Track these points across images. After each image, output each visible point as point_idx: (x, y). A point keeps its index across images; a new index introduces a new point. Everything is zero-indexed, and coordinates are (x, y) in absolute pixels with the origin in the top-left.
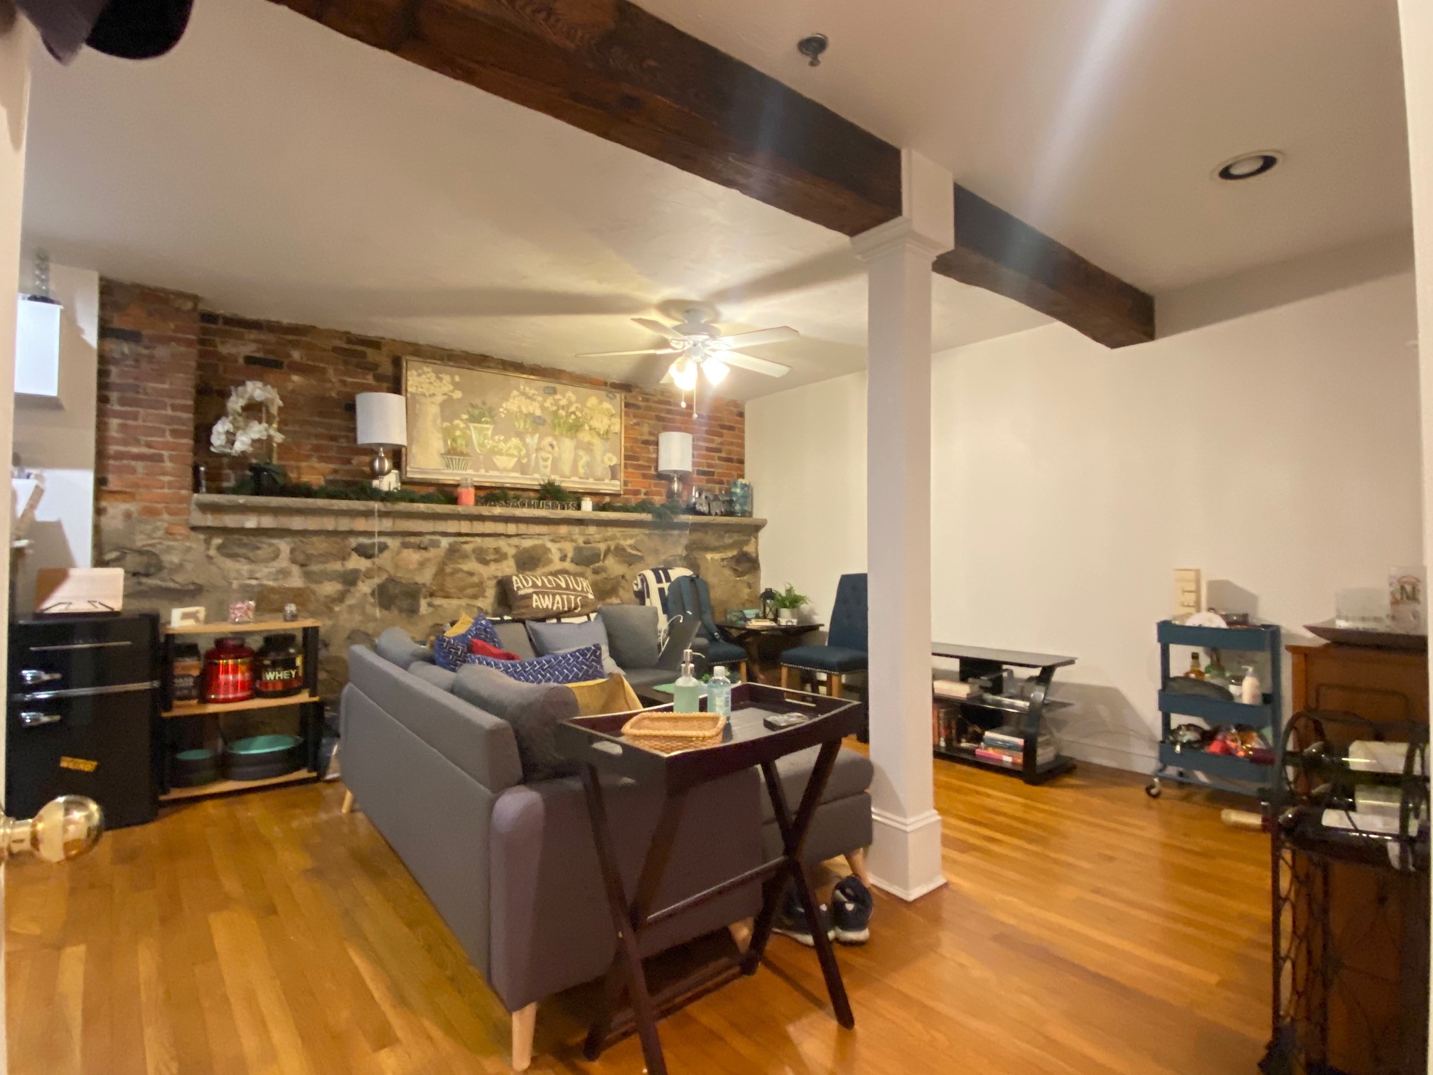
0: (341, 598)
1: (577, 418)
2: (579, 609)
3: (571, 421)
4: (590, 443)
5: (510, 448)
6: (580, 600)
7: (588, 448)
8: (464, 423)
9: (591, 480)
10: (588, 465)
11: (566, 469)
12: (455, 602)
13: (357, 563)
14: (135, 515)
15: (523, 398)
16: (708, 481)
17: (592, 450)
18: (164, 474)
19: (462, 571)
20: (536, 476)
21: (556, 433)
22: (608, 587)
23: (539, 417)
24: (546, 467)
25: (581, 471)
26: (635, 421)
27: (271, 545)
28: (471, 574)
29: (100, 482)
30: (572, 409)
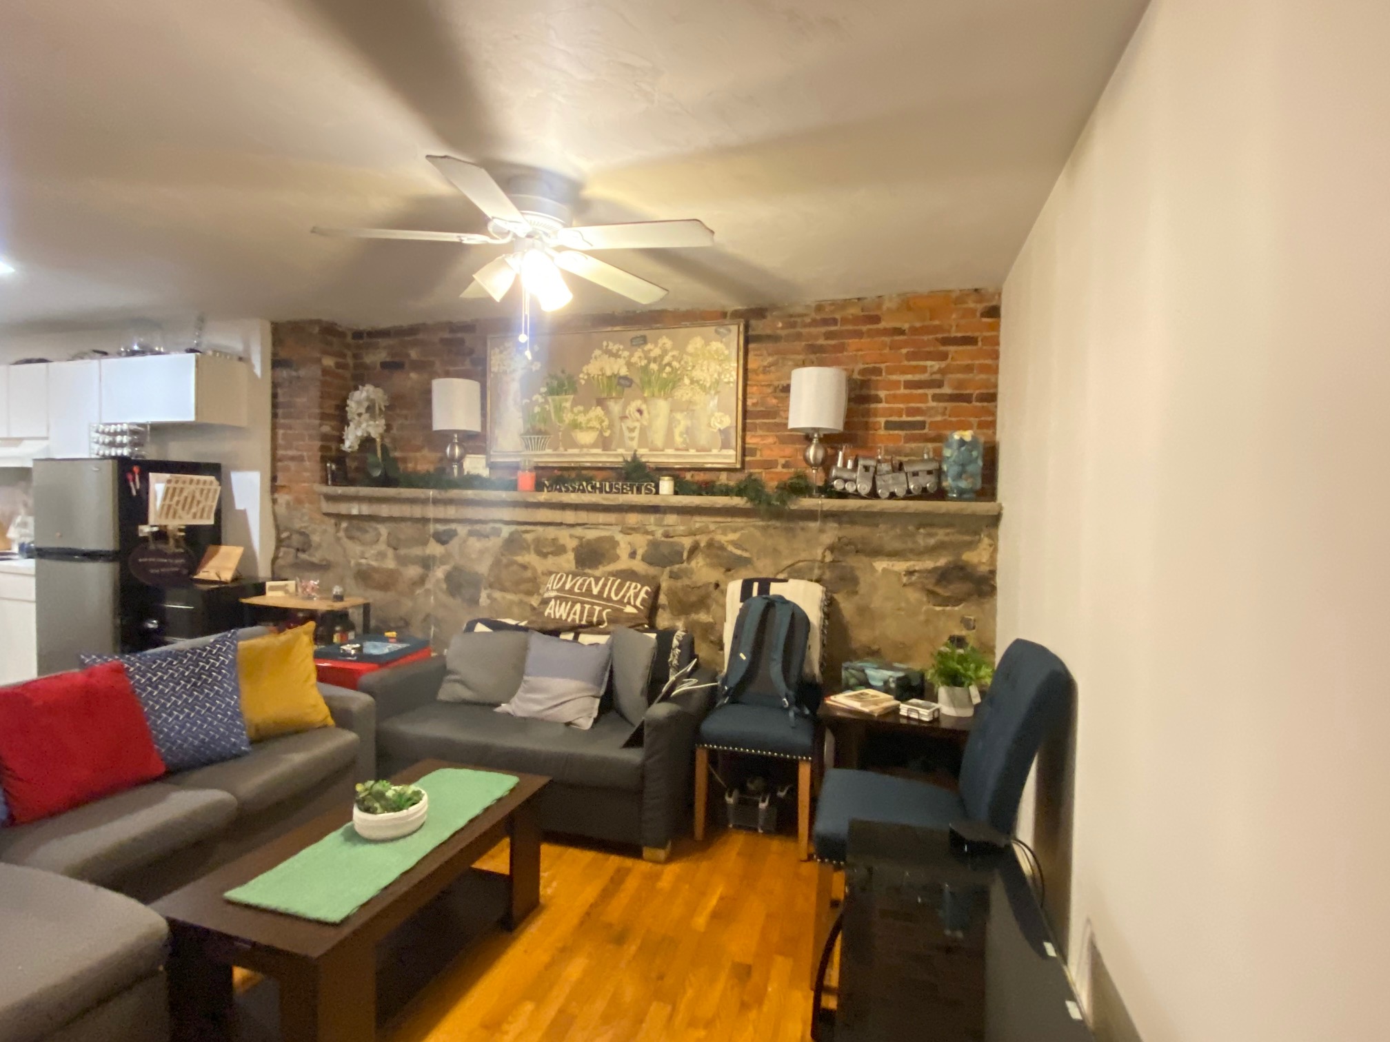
0: (422, 580)
1: (674, 370)
2: (606, 624)
3: (664, 375)
4: (690, 402)
5: (589, 421)
6: (607, 614)
7: (688, 408)
8: (543, 397)
9: (692, 452)
10: (688, 431)
11: (658, 438)
12: (510, 597)
13: (434, 549)
14: (292, 504)
15: (606, 357)
16: (909, 439)
17: (693, 411)
18: (306, 470)
19: (515, 563)
20: (620, 451)
21: (646, 395)
22: (693, 598)
23: (625, 378)
24: (632, 439)
25: (678, 440)
26: (770, 359)
27: (376, 529)
28: (524, 567)
29: (274, 479)
30: (667, 359)
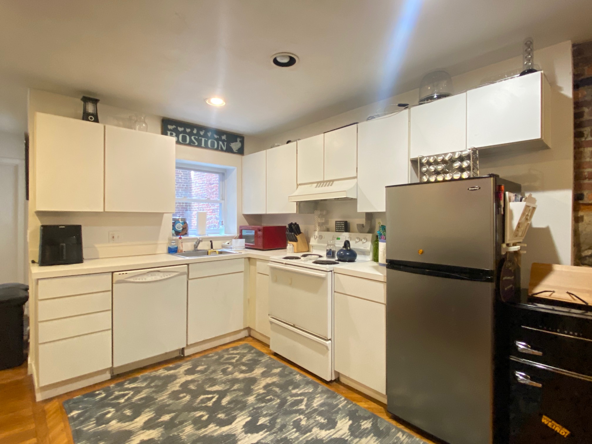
29: (578, 198)
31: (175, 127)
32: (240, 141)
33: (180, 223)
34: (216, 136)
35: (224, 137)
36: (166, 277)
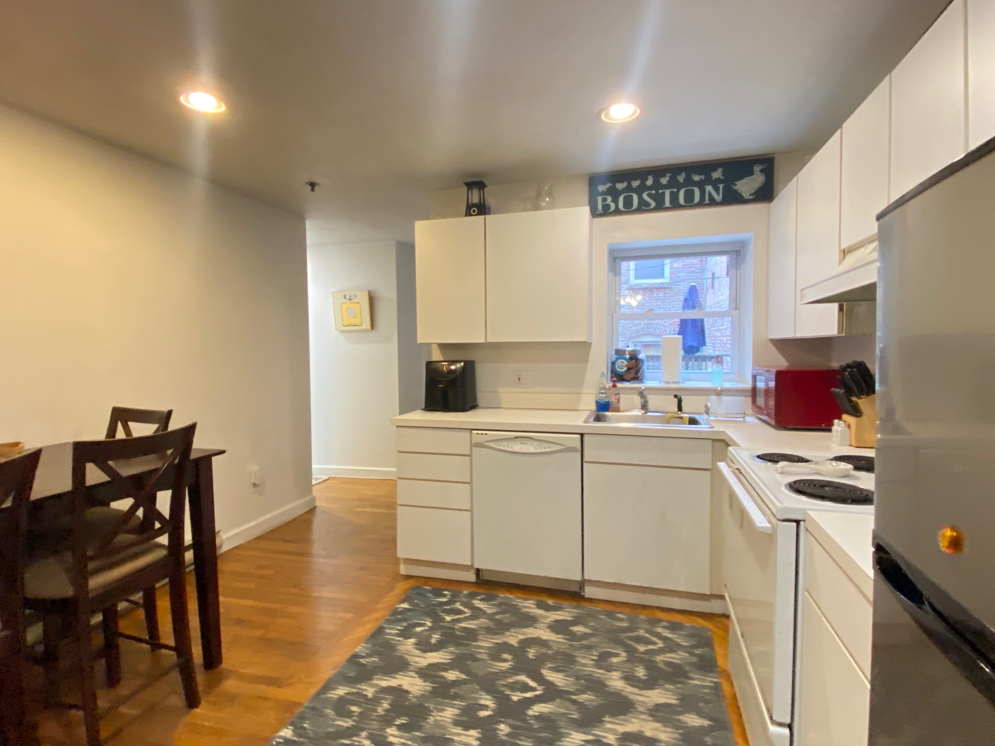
31: (611, 185)
32: (761, 171)
33: (625, 359)
34: (696, 178)
35: (717, 174)
36: (543, 450)
